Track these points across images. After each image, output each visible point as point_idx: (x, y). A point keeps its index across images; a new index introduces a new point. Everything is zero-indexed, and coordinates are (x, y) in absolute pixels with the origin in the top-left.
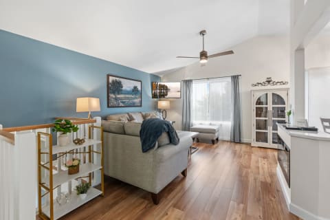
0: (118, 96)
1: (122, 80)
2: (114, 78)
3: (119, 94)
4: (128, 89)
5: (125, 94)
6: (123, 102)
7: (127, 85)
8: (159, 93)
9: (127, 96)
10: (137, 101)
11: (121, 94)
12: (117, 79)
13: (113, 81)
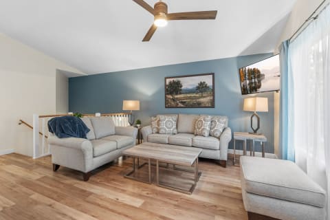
0: (176, 97)
1: (181, 79)
2: (172, 80)
3: (177, 94)
4: (190, 88)
5: (186, 93)
6: (182, 103)
7: (189, 83)
8: (249, 84)
9: (189, 95)
10: (206, 100)
11: (180, 94)
12: (175, 79)
13: (170, 83)
